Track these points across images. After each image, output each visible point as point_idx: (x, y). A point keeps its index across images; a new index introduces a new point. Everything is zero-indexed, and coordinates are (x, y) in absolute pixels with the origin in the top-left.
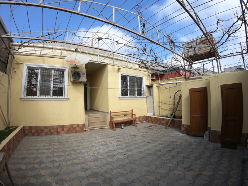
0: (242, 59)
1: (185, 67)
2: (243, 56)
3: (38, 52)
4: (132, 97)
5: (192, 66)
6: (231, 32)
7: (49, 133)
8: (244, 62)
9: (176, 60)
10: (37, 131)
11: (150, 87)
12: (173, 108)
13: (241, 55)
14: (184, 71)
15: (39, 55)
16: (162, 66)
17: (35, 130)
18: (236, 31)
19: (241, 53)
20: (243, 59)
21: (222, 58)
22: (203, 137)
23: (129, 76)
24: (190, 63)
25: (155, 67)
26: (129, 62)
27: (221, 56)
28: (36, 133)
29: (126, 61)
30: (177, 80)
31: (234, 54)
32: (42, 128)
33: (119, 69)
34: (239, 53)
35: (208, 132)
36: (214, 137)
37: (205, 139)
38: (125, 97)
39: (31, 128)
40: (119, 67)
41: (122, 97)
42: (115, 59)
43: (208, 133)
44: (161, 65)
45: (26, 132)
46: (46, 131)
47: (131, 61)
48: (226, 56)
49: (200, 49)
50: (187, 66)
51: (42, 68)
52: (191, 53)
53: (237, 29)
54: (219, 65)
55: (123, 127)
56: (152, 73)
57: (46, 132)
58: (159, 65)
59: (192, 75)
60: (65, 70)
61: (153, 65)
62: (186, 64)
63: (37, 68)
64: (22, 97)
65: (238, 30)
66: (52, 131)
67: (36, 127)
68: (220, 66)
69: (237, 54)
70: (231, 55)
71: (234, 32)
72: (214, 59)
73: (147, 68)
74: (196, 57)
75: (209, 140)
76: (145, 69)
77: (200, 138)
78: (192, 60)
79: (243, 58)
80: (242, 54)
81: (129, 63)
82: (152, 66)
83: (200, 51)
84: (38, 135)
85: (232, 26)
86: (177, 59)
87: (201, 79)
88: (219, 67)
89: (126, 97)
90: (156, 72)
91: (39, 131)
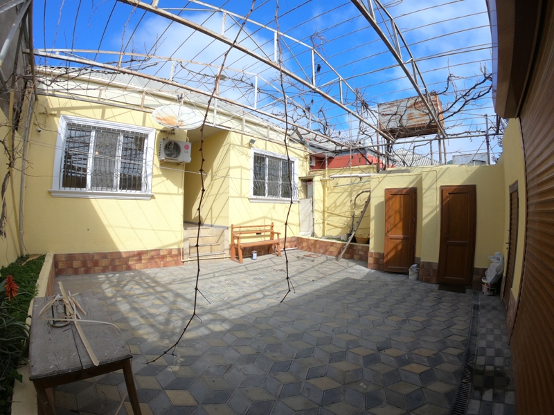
0: (485, 144)
1: (378, 148)
2: (487, 138)
3: (95, 93)
4: (273, 198)
5: (392, 147)
6: (471, 97)
7: (110, 267)
8: (488, 149)
9: (364, 133)
10: (84, 263)
11: (307, 181)
12: (351, 223)
13: (485, 137)
14: (376, 155)
15: (97, 99)
16: (335, 143)
17: (79, 262)
18: (479, 96)
19: (484, 133)
20: (488, 144)
21: (448, 138)
22: (407, 274)
23: (268, 156)
24: (388, 142)
25: (320, 143)
26: (271, 129)
27: (447, 135)
28: (83, 269)
29: (266, 127)
30: (363, 170)
31: (473, 134)
32: (96, 258)
33: (252, 141)
34: (481, 134)
35: (415, 265)
36: (426, 273)
37: (410, 277)
38: (260, 197)
39: (71, 257)
40: (253, 138)
41: (255, 197)
42: (247, 121)
43: (417, 267)
44: (334, 140)
45: (60, 267)
46: (104, 262)
47: (275, 128)
48: (457, 136)
49: (410, 117)
50: (382, 146)
51: (99, 128)
52: (393, 125)
53: (481, 94)
54: (442, 151)
55: (255, 255)
56: (313, 153)
57: (103, 265)
58: (330, 140)
59: (390, 163)
60: (146, 136)
61: (317, 139)
62: (380, 143)
63: (89, 127)
64: (53, 189)
65: (483, 95)
66: (117, 263)
67: (83, 255)
68: (445, 153)
69: (477, 134)
70: (466, 134)
71: (475, 97)
72: (435, 139)
73: (303, 143)
74: (402, 133)
75: (418, 279)
76: (299, 145)
77: (401, 275)
78: (394, 135)
79: (488, 142)
80: (487, 136)
81: (271, 132)
82: (315, 140)
83: (410, 121)
84: (87, 271)
85: (474, 88)
86: (366, 133)
87: (407, 174)
88: (443, 155)
89: (263, 197)
90: (319, 152)
91: (90, 265)
